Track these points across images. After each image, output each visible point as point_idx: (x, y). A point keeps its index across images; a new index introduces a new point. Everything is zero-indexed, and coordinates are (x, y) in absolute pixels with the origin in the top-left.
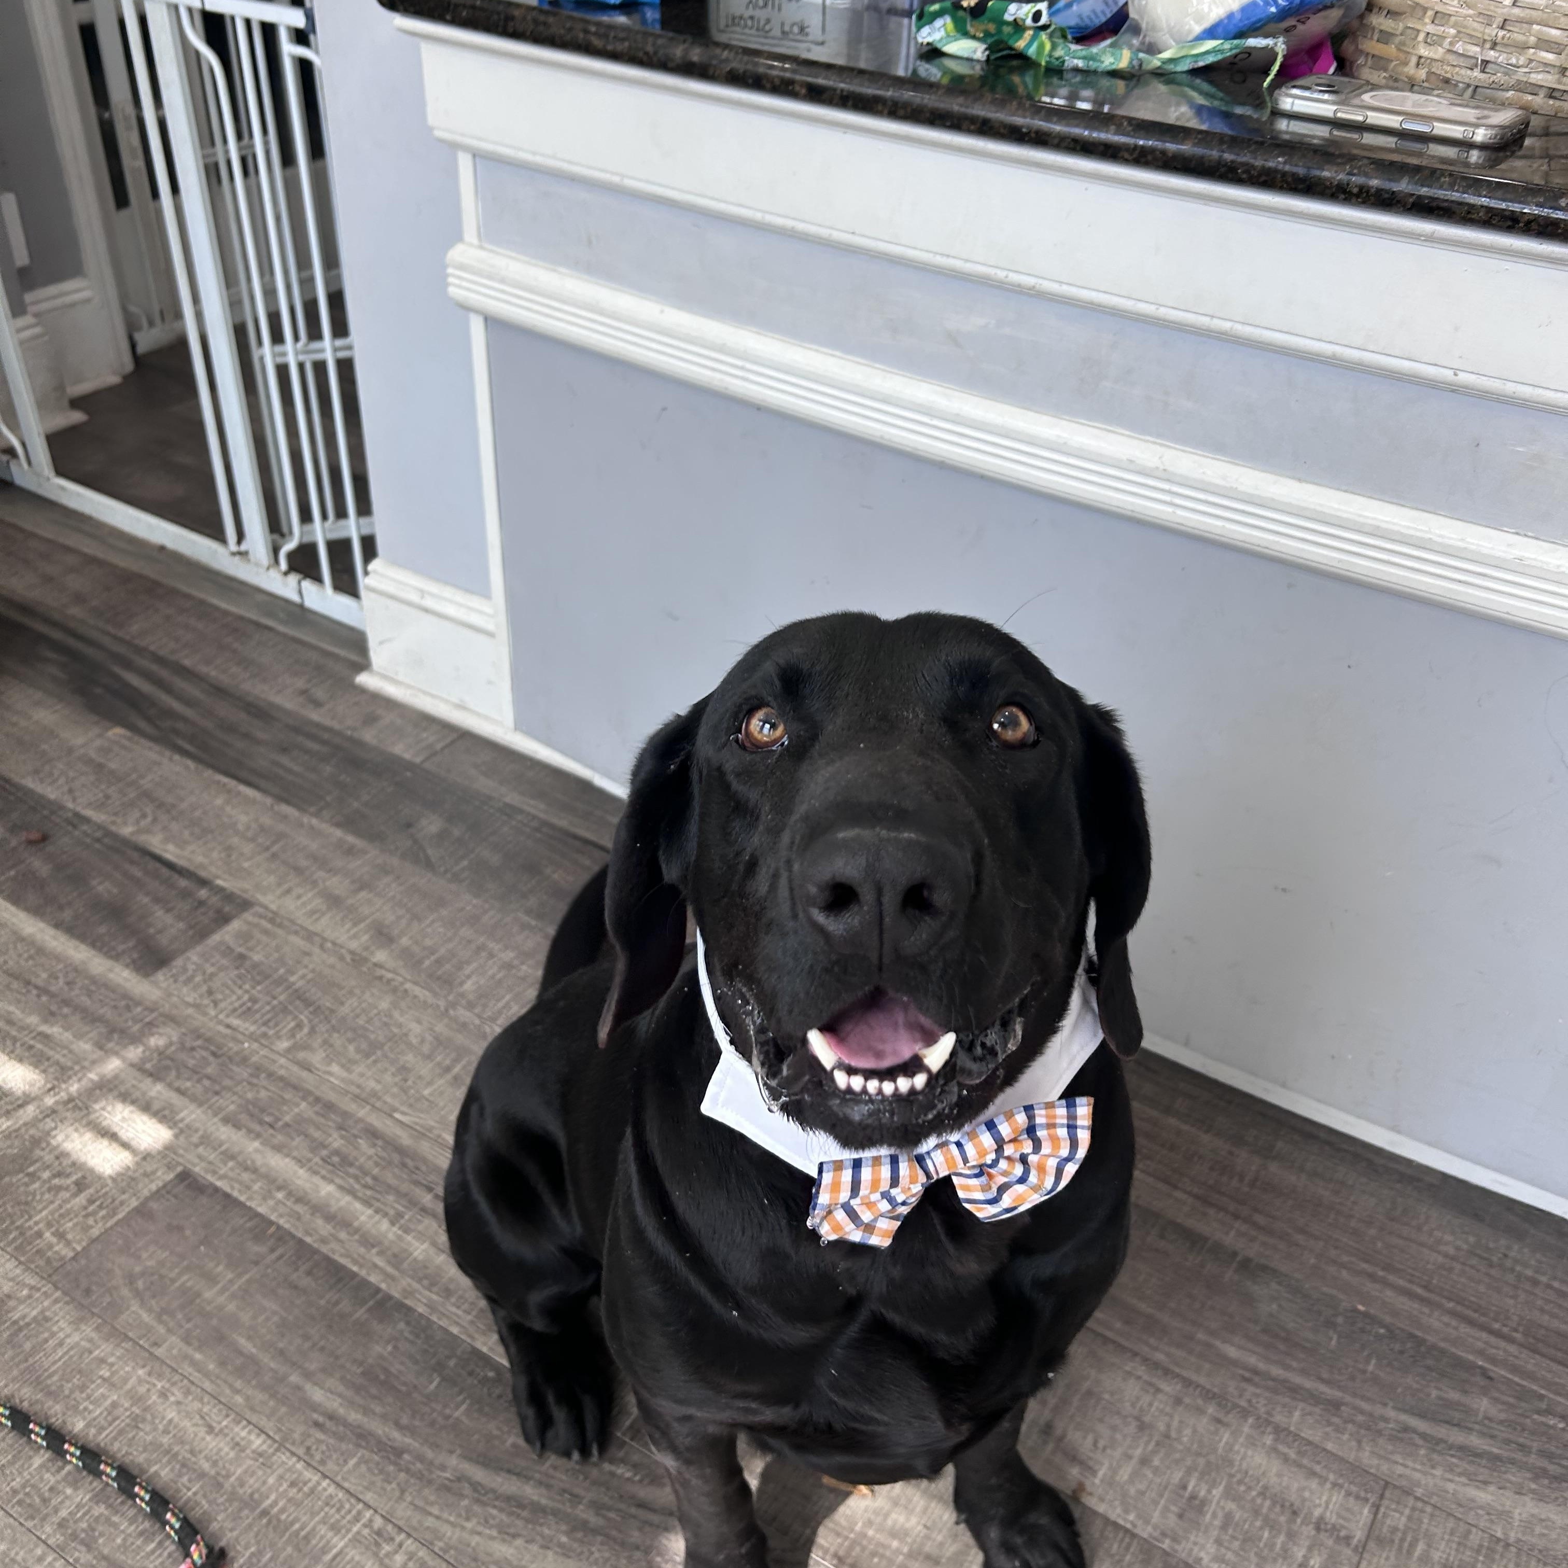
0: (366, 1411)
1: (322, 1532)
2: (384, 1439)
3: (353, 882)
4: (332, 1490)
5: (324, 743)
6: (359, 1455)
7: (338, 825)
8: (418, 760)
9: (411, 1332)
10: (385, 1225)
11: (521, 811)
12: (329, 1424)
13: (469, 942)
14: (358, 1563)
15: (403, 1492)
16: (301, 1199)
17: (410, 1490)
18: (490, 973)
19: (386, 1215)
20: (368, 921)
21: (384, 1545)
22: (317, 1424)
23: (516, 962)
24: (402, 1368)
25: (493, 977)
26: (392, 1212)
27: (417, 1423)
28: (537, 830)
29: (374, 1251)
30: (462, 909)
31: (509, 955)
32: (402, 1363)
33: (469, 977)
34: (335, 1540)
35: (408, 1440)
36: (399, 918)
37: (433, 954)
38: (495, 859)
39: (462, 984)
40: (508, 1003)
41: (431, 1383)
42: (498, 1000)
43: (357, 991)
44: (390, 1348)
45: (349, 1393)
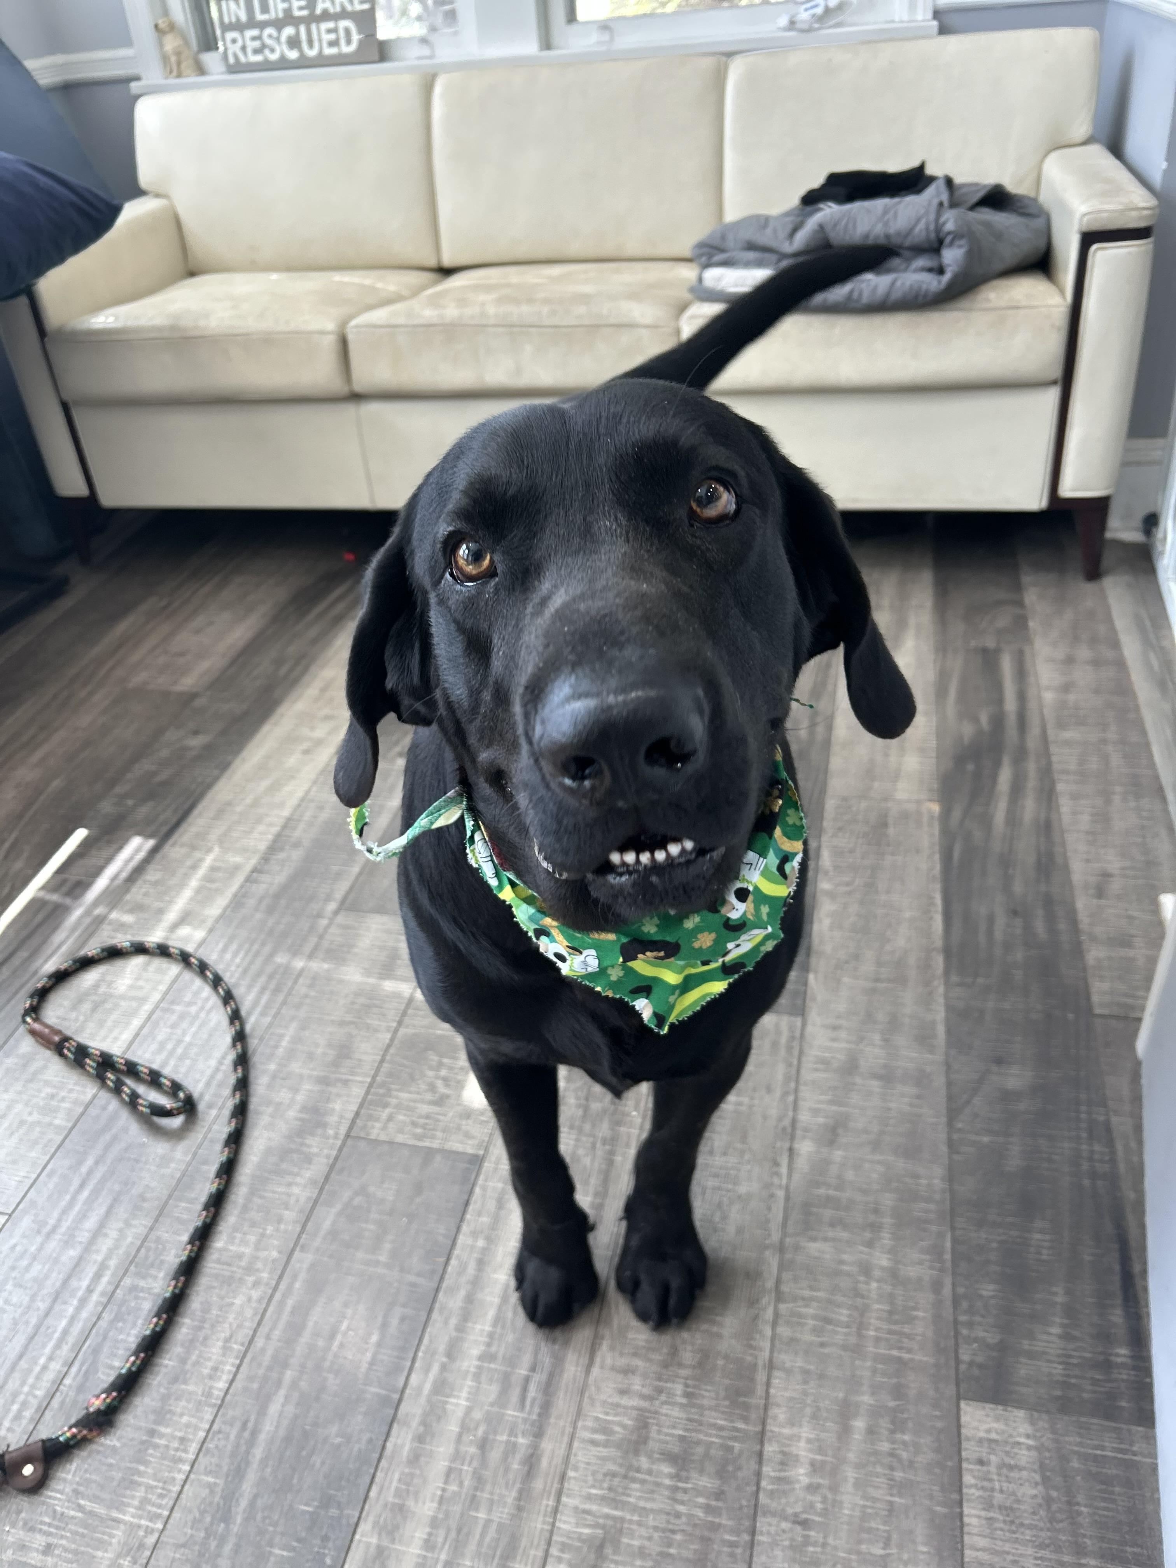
0: (264, 1462)
1: (138, 1494)
2: (237, 1495)
3: (885, 1066)
4: (181, 1477)
5: (1052, 930)
6: (218, 1481)
7: (949, 1008)
8: (1098, 1011)
9: (360, 1451)
10: (475, 1352)
11: (1110, 1143)
12: (246, 1434)
13: (876, 1211)
14: (110, 1544)
15: (184, 1546)
16: (481, 1263)
17: (187, 1551)
18: (845, 1257)
19: (489, 1345)
20: (843, 1109)
21: (129, 1559)
22: (245, 1424)
23: (877, 1273)
24: (318, 1465)
25: (842, 1262)
26: (493, 1349)
27: (259, 1516)
28: (1094, 1175)
29: (444, 1360)
30: (916, 1176)
31: (883, 1260)
32: (323, 1463)
33: (825, 1239)
34: (132, 1510)
35: (239, 1520)
36: (866, 1131)
37: (836, 1189)
38: (1014, 1161)
39: (814, 1239)
40: (812, 1299)
41: (306, 1504)
42: (811, 1288)
43: (747, 1156)
44: (338, 1440)
45: (282, 1433)
